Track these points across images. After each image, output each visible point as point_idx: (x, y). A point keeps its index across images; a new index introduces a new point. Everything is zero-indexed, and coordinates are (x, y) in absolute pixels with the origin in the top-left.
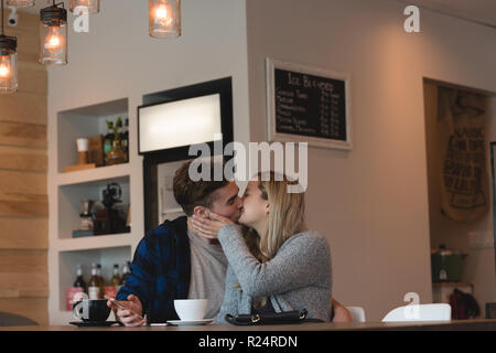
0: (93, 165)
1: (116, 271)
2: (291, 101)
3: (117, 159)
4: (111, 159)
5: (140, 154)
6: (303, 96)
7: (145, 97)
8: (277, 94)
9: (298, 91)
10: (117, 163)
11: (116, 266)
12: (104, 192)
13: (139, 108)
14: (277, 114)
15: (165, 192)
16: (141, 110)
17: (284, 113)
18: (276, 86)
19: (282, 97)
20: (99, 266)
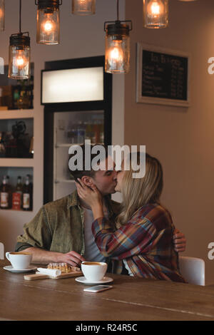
0: (6, 108)
1: (19, 181)
2: (152, 73)
3: (24, 105)
4: (20, 105)
5: (42, 104)
6: (160, 69)
7: (47, 63)
8: (143, 68)
9: (157, 66)
10: (24, 108)
11: (20, 178)
12: (13, 127)
13: (42, 71)
14: (143, 83)
15: (58, 130)
16: (44, 73)
17: (148, 82)
18: (143, 63)
19: (147, 70)
20: (8, 177)
